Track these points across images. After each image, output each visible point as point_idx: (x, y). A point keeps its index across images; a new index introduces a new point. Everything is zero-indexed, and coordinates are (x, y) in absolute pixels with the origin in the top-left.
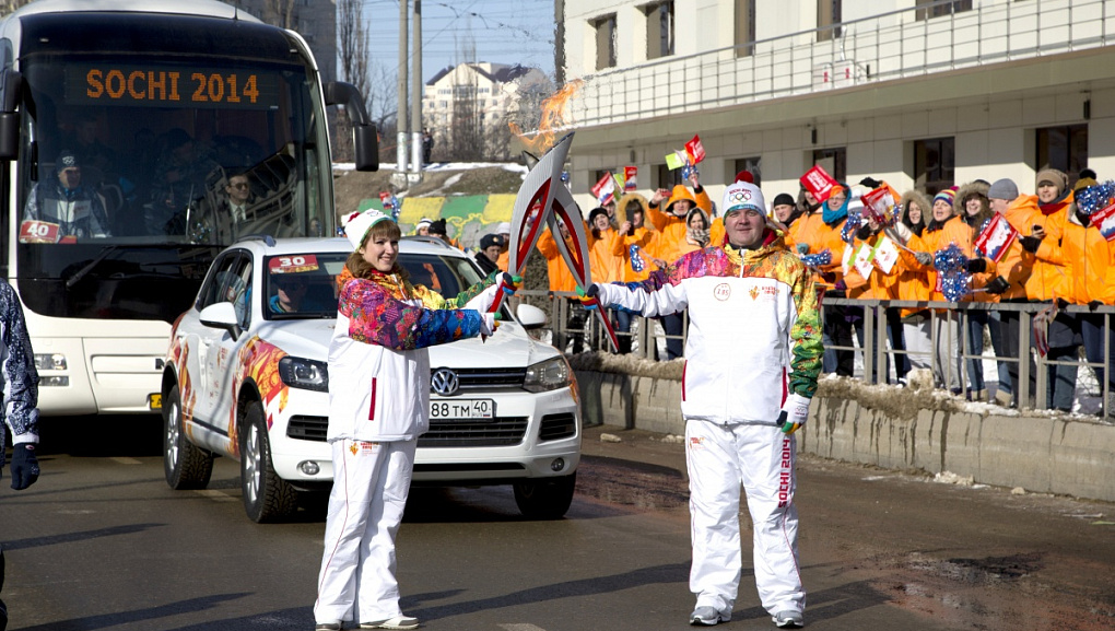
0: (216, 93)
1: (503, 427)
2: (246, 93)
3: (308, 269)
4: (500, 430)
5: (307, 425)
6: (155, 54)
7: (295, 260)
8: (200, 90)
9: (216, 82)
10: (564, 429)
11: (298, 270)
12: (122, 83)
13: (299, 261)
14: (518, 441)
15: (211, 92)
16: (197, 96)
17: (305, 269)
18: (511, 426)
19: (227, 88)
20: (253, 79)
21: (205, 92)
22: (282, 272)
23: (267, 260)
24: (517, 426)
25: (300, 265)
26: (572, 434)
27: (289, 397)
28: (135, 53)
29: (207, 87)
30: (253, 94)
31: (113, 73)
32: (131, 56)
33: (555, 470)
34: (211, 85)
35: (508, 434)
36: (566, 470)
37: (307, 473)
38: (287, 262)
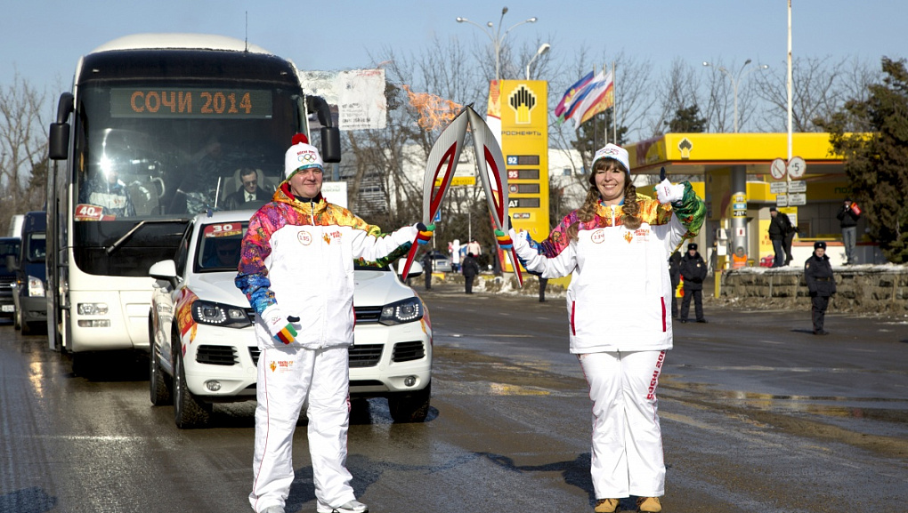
0: (219, 106)
1: (362, 352)
2: (242, 106)
3: (234, 234)
4: (360, 355)
5: (211, 352)
6: (177, 78)
7: (225, 227)
8: (207, 105)
9: (219, 99)
10: (414, 354)
11: (226, 235)
12: (158, 100)
13: (228, 228)
14: (374, 364)
15: (216, 106)
16: (204, 110)
17: (232, 234)
18: (368, 352)
19: (228, 104)
20: (247, 96)
21: (211, 106)
22: (213, 236)
23: (203, 227)
24: (373, 352)
25: (229, 231)
26: (422, 357)
27: (197, 331)
28: (162, 78)
29: (212, 102)
30: (248, 107)
31: (152, 93)
32: (160, 80)
33: (409, 385)
34: (216, 100)
35: (367, 358)
36: (417, 385)
37: (212, 390)
38: (219, 228)
